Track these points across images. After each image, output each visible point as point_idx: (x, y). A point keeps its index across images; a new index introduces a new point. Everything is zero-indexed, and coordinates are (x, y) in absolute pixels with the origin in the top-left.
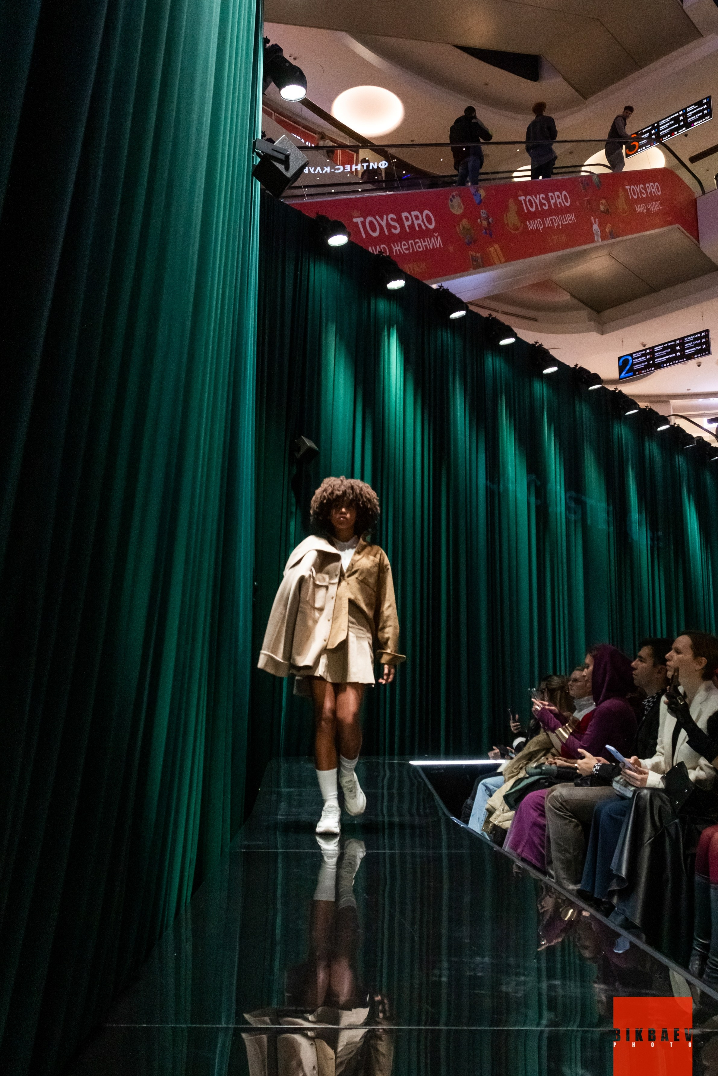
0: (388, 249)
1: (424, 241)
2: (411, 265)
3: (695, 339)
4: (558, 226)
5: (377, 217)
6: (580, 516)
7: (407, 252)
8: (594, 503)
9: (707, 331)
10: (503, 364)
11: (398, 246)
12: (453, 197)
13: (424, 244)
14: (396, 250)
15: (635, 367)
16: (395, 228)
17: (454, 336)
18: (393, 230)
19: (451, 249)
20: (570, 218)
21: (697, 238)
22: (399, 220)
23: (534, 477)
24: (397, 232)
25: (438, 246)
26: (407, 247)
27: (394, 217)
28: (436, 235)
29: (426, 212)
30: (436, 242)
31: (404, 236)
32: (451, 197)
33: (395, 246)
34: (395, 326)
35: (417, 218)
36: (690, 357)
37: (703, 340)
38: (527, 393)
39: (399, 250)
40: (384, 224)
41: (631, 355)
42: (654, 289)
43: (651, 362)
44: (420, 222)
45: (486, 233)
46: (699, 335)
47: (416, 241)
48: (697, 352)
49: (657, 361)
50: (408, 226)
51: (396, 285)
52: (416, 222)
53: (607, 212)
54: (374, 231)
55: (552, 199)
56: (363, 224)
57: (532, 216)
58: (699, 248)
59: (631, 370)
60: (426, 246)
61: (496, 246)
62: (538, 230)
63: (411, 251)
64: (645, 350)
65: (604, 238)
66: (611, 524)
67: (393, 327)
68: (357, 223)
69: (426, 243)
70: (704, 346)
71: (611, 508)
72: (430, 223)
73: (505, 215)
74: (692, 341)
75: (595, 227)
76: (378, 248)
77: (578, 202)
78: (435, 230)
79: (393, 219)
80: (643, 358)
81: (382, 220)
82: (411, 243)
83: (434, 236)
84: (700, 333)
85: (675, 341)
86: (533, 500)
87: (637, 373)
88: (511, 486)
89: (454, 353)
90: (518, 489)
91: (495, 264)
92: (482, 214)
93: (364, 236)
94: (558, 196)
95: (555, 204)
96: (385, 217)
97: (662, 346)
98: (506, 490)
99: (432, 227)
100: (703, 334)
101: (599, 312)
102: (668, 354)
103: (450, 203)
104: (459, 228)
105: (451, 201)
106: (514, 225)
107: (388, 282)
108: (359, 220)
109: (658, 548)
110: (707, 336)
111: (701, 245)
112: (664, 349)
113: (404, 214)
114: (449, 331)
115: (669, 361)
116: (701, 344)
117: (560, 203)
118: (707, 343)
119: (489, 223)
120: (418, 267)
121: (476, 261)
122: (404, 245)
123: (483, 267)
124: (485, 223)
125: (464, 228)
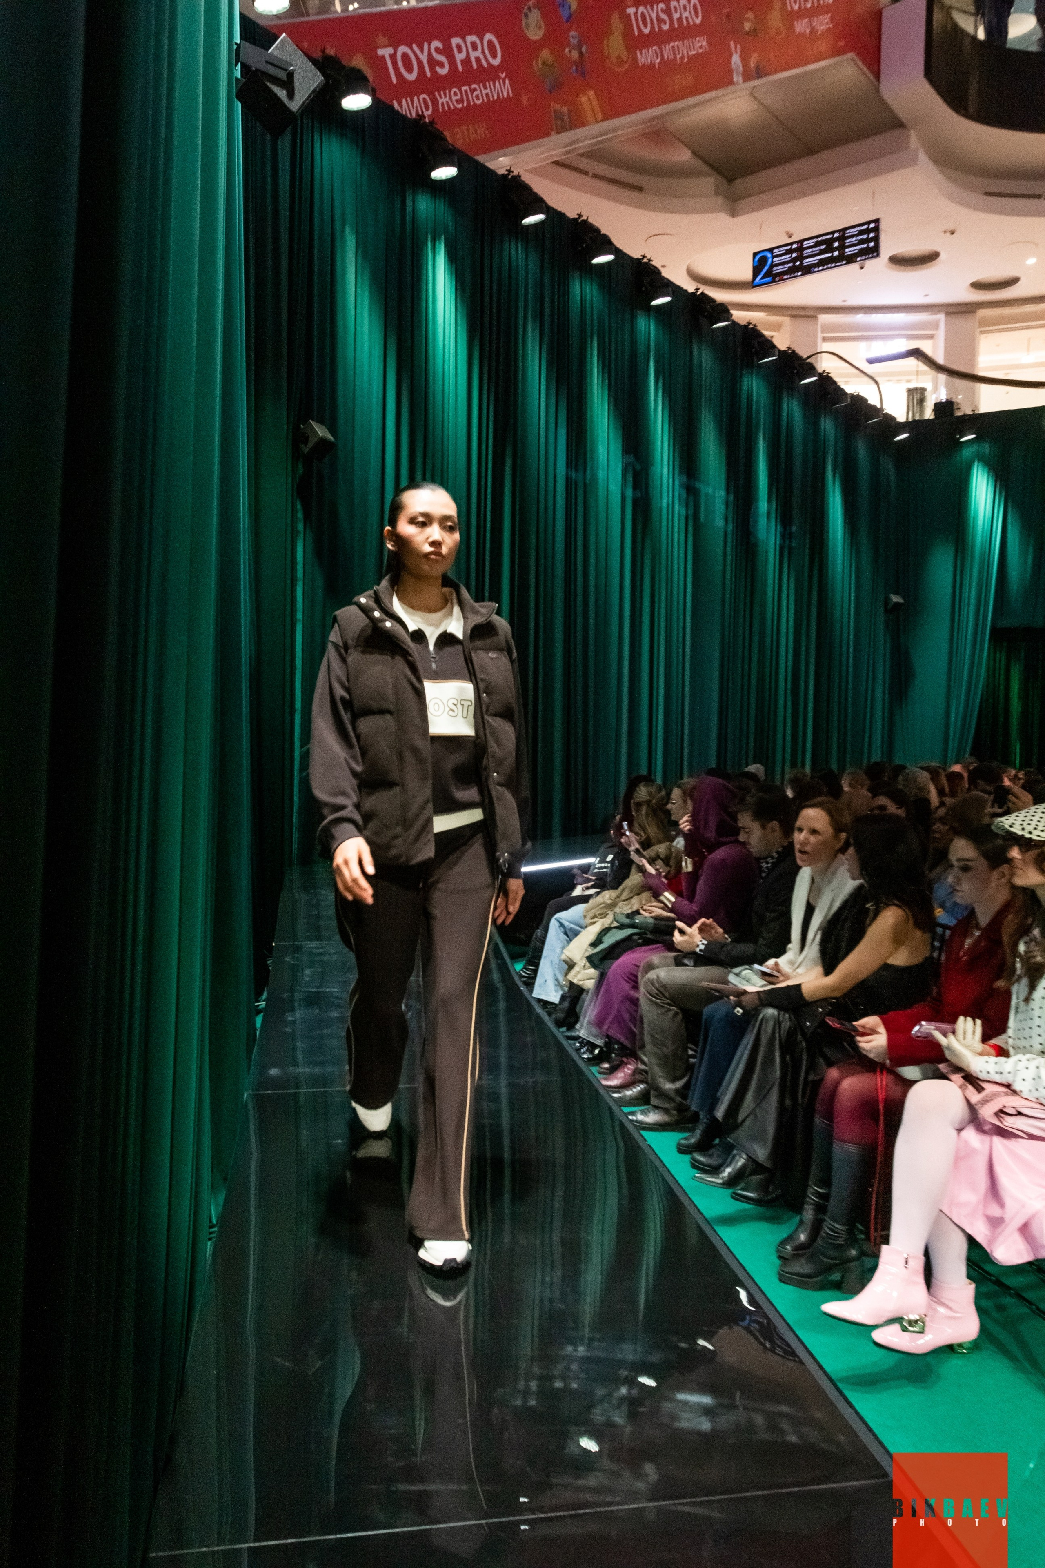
0: (432, 102)
1: (485, 88)
2: (464, 128)
3: (861, 233)
4: (682, 58)
5: (415, 47)
6: (691, 512)
7: (460, 106)
8: (710, 490)
9: (877, 221)
10: (595, 293)
11: (445, 96)
12: (530, 9)
13: (484, 92)
14: (443, 103)
15: (776, 270)
16: (442, 65)
17: (527, 248)
18: (438, 69)
19: (525, 99)
20: (701, 44)
21: (878, 76)
22: (447, 51)
23: (631, 458)
24: (443, 71)
25: (505, 95)
26: (459, 97)
27: (440, 46)
28: (503, 76)
29: (488, 36)
30: (501, 89)
31: (456, 79)
32: (526, 10)
33: (441, 97)
34: (443, 237)
35: (474, 47)
36: (851, 259)
37: (872, 235)
38: (627, 334)
39: (447, 103)
40: (424, 58)
41: (771, 250)
42: (810, 151)
43: (798, 263)
44: (478, 53)
45: (577, 71)
46: (865, 227)
47: (473, 86)
48: (862, 253)
49: (807, 261)
50: (462, 61)
51: (444, 173)
52: (473, 55)
53: (754, 33)
54: (410, 70)
55: (676, 11)
56: (393, 57)
57: (645, 41)
58: (878, 91)
59: (769, 273)
60: (487, 95)
61: (591, 93)
62: (652, 66)
63: (465, 104)
64: (791, 244)
65: (747, 77)
66: (730, 519)
67: (440, 239)
68: (383, 57)
69: (488, 91)
70: (872, 244)
71: (731, 498)
72: (494, 56)
73: (605, 43)
74: (857, 235)
75: (736, 59)
76: (416, 98)
77: (712, 18)
78: (500, 68)
79: (437, 50)
80: (787, 257)
81: (422, 50)
82: (466, 92)
83: (499, 78)
84: (869, 223)
85: (833, 233)
86: (629, 493)
87: (777, 279)
88: (601, 474)
89: (527, 277)
90: (611, 478)
91: (588, 124)
92: (572, 40)
93: (394, 81)
94: (685, 8)
95: (680, 20)
96: (426, 45)
97: (815, 240)
98: (595, 478)
99: (496, 62)
100: (872, 225)
101: (730, 180)
102: (822, 252)
103: (524, 21)
104: (538, 62)
105: (526, 16)
106: (619, 57)
107: (433, 169)
108: (385, 52)
109: (790, 549)
110: (877, 229)
111: (882, 88)
112: (817, 244)
113: (455, 41)
114: (520, 245)
115: (822, 263)
116: (867, 241)
117: (687, 18)
118: (876, 239)
119: (581, 54)
120: (476, 132)
121: (563, 120)
122: (456, 94)
123: (571, 129)
124: (575, 54)
125: (544, 63)
